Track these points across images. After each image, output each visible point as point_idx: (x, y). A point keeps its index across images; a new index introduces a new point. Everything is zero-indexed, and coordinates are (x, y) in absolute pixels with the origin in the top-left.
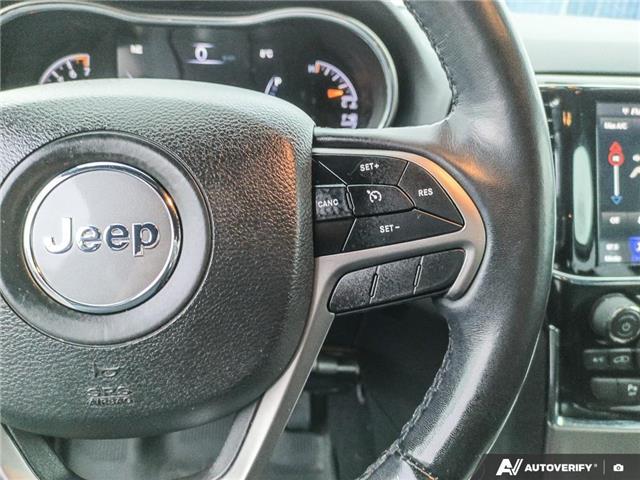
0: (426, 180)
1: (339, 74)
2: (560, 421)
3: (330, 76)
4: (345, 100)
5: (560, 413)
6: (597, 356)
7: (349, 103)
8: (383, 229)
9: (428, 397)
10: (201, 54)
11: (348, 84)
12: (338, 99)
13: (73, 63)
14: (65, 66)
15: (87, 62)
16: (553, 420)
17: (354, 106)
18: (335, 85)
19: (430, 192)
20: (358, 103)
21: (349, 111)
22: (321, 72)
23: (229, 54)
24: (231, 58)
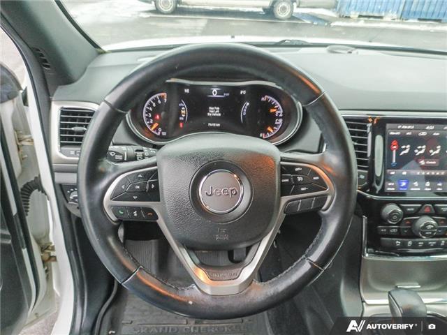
0: (316, 174)
1: (275, 101)
2: (367, 255)
3: (271, 102)
4: (277, 112)
5: (367, 252)
6: (384, 229)
7: (279, 114)
8: (302, 189)
9: (314, 241)
10: (215, 93)
11: (279, 105)
12: (275, 112)
13: (160, 97)
14: (156, 98)
15: (166, 97)
16: (364, 255)
17: (281, 115)
18: (273, 106)
19: (318, 178)
20: (283, 113)
21: (279, 118)
22: (267, 100)
23: (226, 92)
24: (228, 94)
